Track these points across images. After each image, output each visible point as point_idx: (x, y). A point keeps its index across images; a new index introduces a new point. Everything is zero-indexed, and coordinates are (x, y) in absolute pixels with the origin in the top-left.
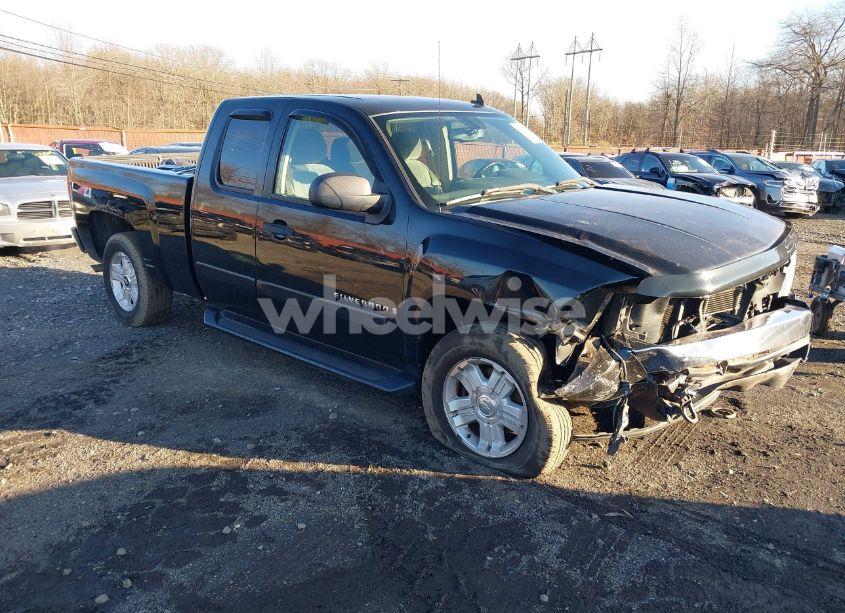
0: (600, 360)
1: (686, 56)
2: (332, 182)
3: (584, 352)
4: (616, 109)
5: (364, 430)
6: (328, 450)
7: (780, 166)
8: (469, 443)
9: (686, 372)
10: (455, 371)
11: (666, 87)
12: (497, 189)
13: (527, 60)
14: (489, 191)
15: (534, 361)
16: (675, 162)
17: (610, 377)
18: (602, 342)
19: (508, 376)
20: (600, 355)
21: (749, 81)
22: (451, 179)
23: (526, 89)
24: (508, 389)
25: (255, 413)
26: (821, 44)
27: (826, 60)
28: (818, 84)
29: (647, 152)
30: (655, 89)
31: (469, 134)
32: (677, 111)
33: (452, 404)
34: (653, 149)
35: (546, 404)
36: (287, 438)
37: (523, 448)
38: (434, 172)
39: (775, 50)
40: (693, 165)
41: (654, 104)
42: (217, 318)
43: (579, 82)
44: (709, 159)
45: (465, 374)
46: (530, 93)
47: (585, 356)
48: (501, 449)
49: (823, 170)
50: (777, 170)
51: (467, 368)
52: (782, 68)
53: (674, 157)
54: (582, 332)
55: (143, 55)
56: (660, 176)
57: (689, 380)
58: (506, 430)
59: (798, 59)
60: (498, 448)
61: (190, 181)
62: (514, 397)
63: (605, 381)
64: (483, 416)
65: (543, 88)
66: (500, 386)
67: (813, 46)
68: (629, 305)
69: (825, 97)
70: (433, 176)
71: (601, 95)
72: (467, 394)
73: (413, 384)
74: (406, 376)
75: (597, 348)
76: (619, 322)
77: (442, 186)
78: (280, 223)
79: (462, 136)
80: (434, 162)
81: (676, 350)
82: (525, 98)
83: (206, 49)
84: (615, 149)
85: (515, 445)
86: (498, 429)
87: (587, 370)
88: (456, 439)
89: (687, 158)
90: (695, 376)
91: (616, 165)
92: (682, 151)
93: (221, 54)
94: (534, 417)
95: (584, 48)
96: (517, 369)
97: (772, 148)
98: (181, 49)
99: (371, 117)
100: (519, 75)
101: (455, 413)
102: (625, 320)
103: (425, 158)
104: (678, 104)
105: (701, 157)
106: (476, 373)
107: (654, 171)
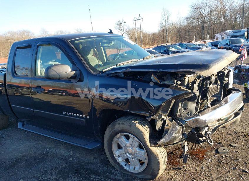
0: (174, 127)
1: (166, 18)
2: (54, 68)
3: (167, 124)
4: (149, 35)
5: (83, 164)
6: (68, 177)
7: (200, 45)
8: (126, 168)
9: (207, 126)
10: (115, 139)
11: (162, 27)
12: (122, 63)
13: (122, 24)
14: (119, 64)
15: (146, 131)
16: (171, 47)
17: (178, 133)
18: (173, 119)
19: (136, 139)
20: (173, 124)
21: (185, 23)
22: (106, 61)
23: (123, 33)
24: (137, 144)
25: (38, 163)
26: (202, 11)
27: (204, 15)
28: (203, 22)
29: (162, 46)
30: (159, 28)
31: (109, 43)
32: (167, 33)
33: (116, 153)
34: (163, 45)
35: (155, 148)
36: (51, 174)
37: (148, 168)
38: (99, 60)
39: (190, 14)
40: (176, 48)
41: (159, 32)
42: (23, 125)
43: (138, 29)
44: (179, 45)
45: (119, 140)
46: (125, 34)
47: (167, 125)
48: (139, 169)
49: (211, 45)
50: (199, 46)
51: (120, 137)
52: (193, 19)
53: (170, 46)
54: (165, 116)
55: (4, 35)
56: (167, 52)
57: (209, 128)
58: (140, 161)
59: (197, 15)
60: (138, 169)
61: (5, 75)
62: (140, 147)
63: (177, 135)
64: (130, 156)
65: (128, 32)
66: (134, 143)
67: (200, 12)
68: (182, 102)
69: (205, 25)
70: (99, 61)
71: (144, 32)
72: (122, 148)
73: (100, 144)
74: (96, 141)
75: (172, 121)
76: (179, 110)
77: (103, 64)
78: (39, 87)
79: (106, 45)
80: (99, 55)
81: (202, 118)
82: (123, 35)
83: (24, 31)
84: (152, 46)
85: (145, 166)
86: (137, 160)
87: (169, 131)
88: (121, 167)
89: (174, 46)
90: (211, 126)
91: (154, 51)
92: (172, 44)
93: (29, 32)
94: (150, 154)
95: (138, 19)
96: (139, 136)
97: (195, 41)
98: (16, 32)
99: (68, 41)
100: (120, 29)
101: (119, 156)
102: (181, 108)
103: (95, 55)
104: (167, 32)
105: (178, 45)
106: (124, 139)
107: (165, 51)
